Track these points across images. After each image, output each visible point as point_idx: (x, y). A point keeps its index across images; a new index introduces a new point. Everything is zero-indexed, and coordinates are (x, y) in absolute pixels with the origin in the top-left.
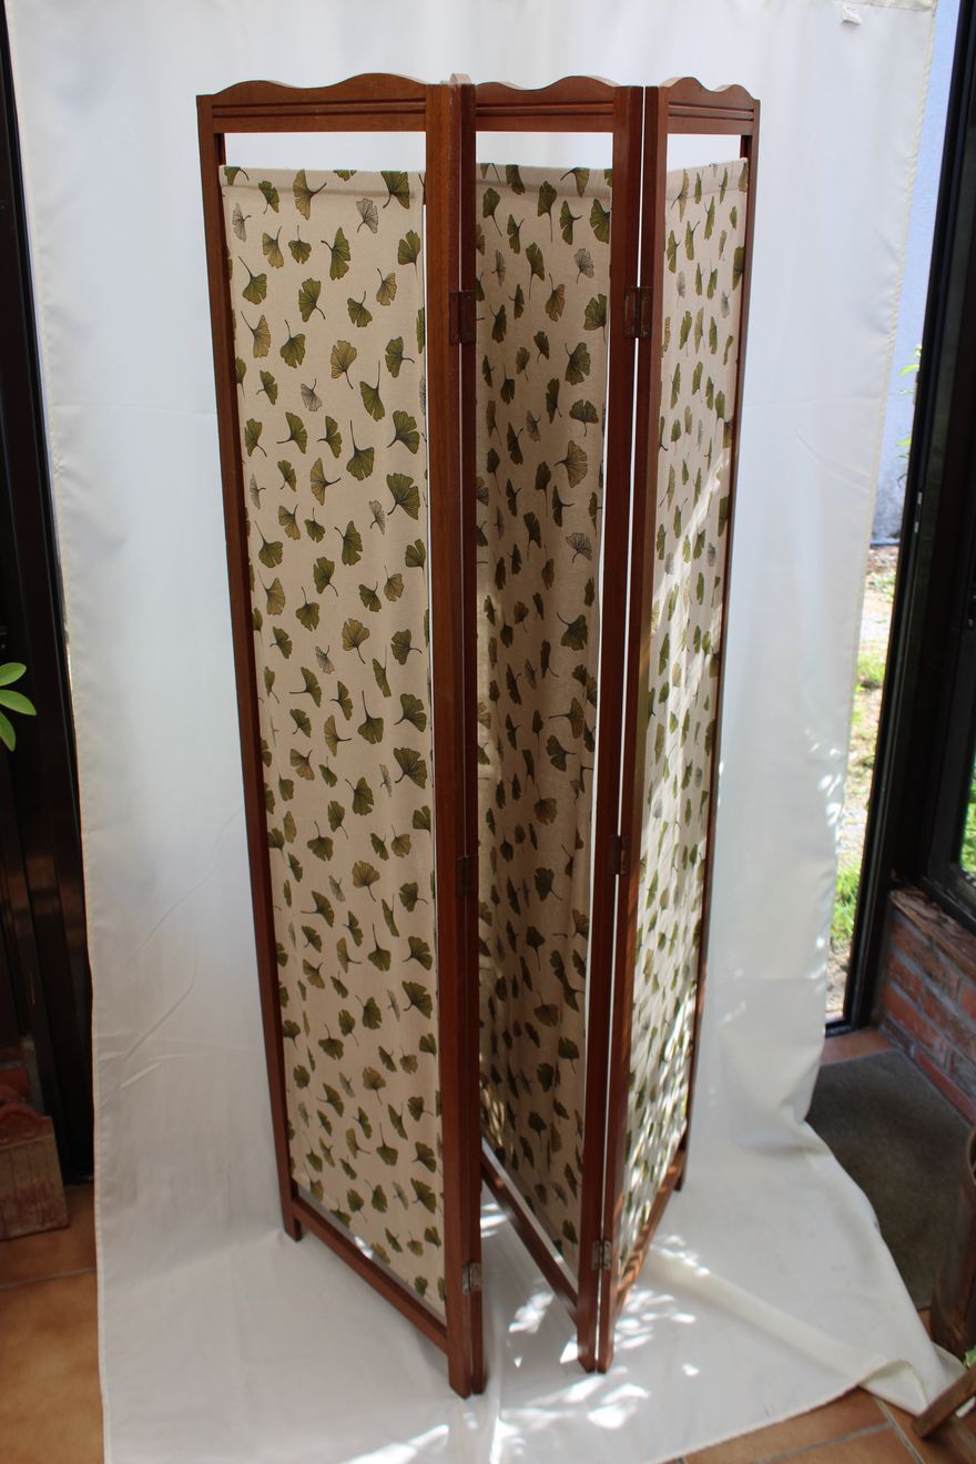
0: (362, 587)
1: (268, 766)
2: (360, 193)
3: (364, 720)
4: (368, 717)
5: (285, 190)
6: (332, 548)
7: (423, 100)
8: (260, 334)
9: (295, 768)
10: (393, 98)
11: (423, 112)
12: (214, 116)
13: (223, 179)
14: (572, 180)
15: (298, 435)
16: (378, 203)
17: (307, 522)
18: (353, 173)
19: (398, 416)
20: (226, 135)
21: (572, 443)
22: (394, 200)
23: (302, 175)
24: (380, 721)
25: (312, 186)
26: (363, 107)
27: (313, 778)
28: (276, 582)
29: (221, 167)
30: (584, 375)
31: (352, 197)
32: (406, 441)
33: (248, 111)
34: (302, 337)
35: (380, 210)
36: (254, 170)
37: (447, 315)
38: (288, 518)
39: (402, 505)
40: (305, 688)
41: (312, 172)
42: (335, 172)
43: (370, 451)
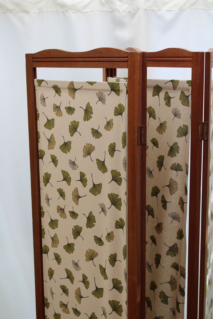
0: (95, 237)
1: (48, 308)
2: (98, 90)
3: (95, 289)
4: (97, 287)
5: (63, 88)
6: (82, 221)
7: (127, 57)
8: (51, 141)
9: (62, 309)
10: (114, 56)
11: (127, 61)
12: (33, 61)
13: (36, 84)
14: (171, 84)
15: (66, 178)
16: (106, 94)
17: (70, 212)
18: (95, 83)
19: (113, 172)
20: (37, 68)
21: (171, 179)
22: (113, 93)
23: (72, 83)
24: (102, 289)
25: (76, 87)
26: (100, 59)
27: (69, 313)
28: (56, 235)
29: (35, 80)
30: (177, 154)
31: (94, 91)
32: (116, 181)
33: (49, 59)
34: (70, 142)
35: (107, 97)
36: (50, 81)
37: (137, 135)
38: (61, 210)
39: (114, 205)
40: (66, 276)
41: (76, 82)
42: (87, 82)
43: (100, 185)
